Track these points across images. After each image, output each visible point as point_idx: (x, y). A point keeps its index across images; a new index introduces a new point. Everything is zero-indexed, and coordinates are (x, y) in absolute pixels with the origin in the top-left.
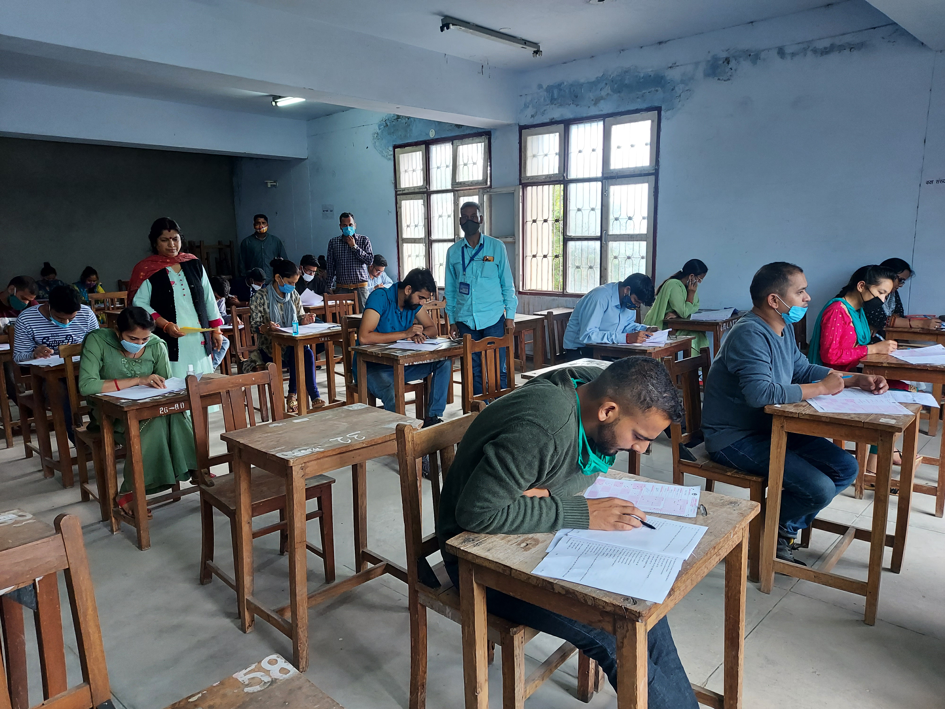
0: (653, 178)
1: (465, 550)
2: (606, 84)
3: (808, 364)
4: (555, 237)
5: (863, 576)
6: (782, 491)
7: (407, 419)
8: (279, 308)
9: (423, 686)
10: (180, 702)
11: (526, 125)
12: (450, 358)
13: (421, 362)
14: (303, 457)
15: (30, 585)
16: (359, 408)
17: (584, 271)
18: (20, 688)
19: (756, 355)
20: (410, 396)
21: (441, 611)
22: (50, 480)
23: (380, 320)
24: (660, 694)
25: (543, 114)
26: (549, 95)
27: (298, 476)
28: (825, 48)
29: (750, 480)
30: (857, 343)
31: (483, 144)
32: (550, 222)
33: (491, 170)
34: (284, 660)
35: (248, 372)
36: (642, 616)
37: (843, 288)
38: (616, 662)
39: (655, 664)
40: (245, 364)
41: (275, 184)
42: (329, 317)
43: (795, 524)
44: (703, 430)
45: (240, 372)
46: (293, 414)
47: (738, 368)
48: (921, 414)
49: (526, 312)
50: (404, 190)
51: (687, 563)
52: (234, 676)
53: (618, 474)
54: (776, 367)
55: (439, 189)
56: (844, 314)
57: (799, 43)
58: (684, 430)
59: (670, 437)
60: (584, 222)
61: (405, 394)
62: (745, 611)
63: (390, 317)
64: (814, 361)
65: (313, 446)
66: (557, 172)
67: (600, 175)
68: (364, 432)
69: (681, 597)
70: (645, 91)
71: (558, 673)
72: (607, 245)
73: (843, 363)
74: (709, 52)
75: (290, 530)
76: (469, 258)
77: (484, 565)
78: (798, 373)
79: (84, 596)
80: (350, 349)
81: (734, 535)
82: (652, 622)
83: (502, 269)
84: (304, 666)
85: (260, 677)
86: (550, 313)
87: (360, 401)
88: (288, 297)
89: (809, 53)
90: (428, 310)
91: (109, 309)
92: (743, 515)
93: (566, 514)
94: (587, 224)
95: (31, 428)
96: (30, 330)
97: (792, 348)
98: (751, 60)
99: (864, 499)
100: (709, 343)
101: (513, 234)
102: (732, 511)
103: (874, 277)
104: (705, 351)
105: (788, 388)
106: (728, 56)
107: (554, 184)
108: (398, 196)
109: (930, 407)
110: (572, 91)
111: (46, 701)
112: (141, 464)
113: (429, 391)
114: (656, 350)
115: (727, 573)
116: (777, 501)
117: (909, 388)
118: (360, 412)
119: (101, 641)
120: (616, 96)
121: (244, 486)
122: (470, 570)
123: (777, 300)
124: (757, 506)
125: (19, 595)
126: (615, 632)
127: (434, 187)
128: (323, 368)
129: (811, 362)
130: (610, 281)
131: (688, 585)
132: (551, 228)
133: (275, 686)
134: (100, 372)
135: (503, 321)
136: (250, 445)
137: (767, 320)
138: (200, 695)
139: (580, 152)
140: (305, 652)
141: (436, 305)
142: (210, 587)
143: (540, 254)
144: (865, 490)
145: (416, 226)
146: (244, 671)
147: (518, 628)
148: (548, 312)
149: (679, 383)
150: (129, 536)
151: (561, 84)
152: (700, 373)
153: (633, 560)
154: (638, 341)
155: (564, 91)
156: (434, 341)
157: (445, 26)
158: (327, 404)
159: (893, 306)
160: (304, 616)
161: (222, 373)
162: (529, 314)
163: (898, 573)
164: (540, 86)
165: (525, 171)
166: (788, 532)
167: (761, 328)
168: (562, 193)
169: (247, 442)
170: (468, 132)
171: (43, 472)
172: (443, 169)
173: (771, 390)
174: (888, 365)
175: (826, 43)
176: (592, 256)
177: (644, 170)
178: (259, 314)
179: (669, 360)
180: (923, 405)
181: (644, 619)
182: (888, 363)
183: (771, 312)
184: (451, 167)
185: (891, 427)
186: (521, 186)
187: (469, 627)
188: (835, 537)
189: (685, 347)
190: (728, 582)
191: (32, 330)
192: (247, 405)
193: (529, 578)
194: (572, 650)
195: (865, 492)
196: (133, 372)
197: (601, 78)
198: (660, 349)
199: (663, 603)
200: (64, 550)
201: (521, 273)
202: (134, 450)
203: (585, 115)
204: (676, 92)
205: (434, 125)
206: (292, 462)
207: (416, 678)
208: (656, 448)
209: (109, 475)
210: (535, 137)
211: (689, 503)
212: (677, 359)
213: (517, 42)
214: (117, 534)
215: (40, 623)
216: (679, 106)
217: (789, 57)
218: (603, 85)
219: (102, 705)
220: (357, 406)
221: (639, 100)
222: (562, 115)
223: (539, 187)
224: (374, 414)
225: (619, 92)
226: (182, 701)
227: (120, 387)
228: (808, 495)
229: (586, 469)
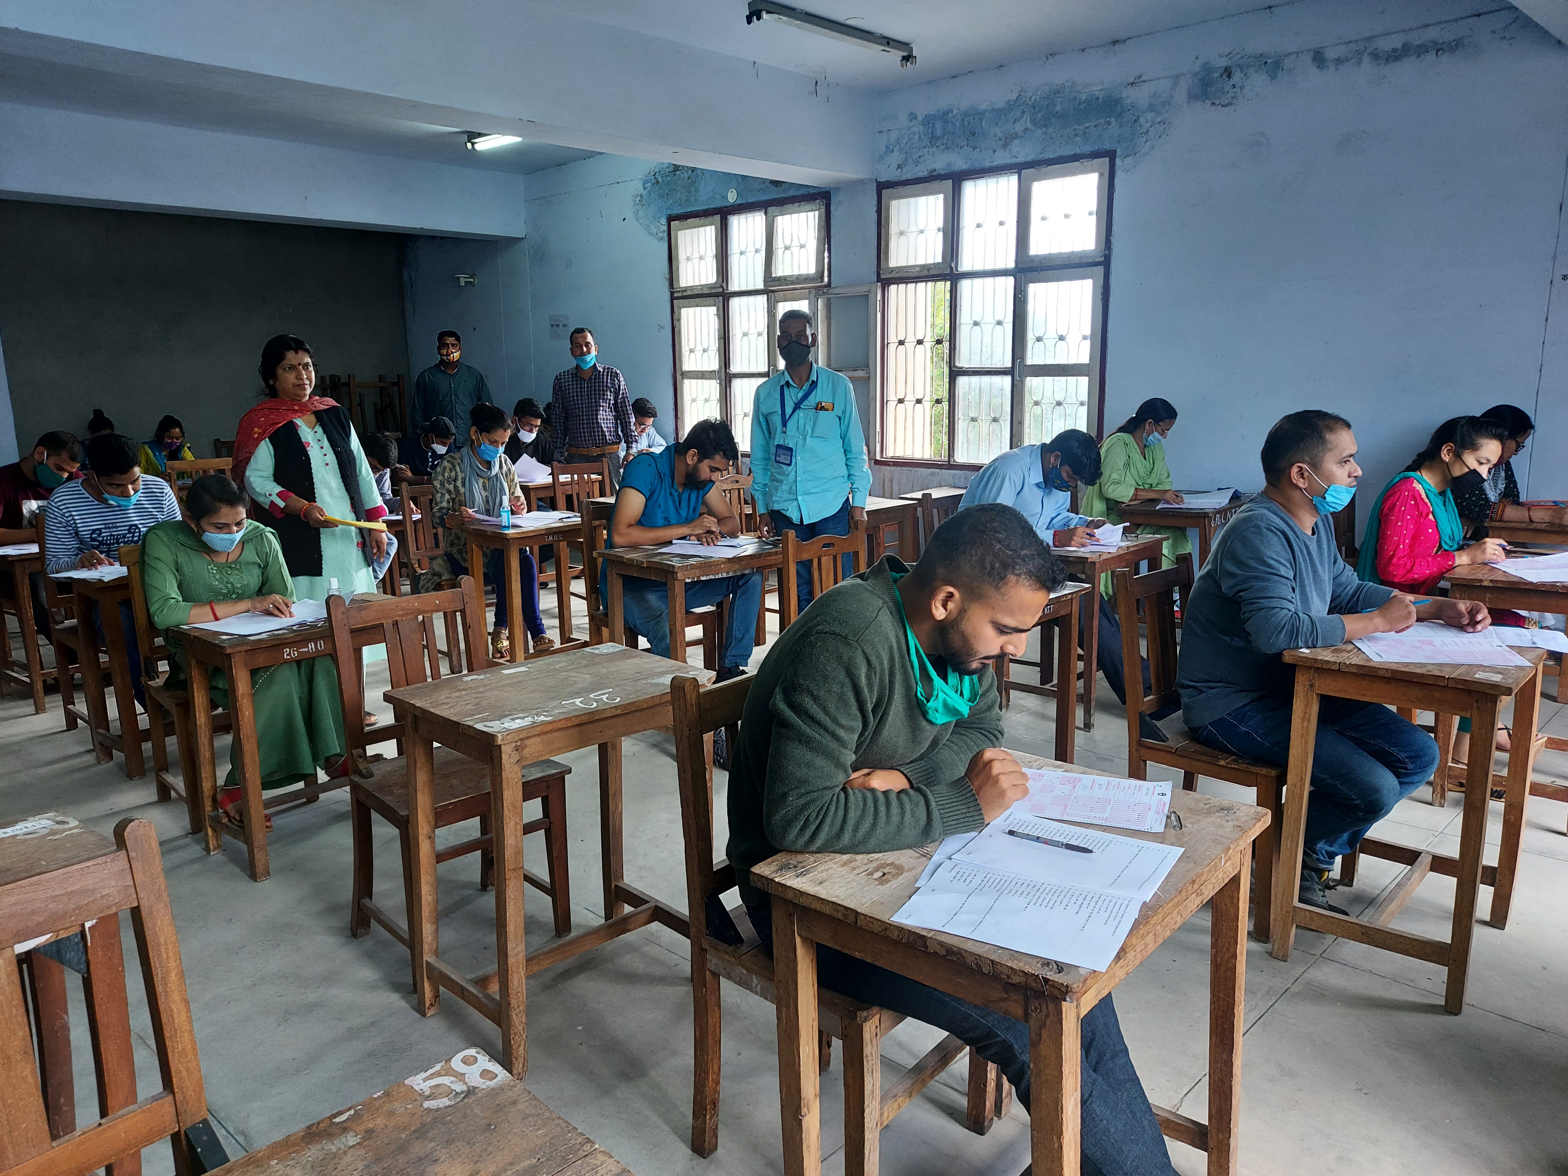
0: (1100, 270)
1: (783, 882)
2: (1024, 112)
3: (1357, 581)
4: (935, 371)
5: (1444, 933)
6: (1311, 793)
7: (689, 669)
8: (481, 485)
9: (714, 1104)
10: (319, 1123)
11: (888, 181)
12: (760, 570)
13: (712, 577)
14: (519, 730)
15: (76, 934)
16: (611, 650)
17: (984, 426)
18: (62, 1100)
19: (1270, 566)
20: (695, 632)
21: (744, 984)
22: (105, 766)
23: (646, 506)
24: (1101, 1121)
25: (917, 163)
26: (928, 130)
27: (511, 760)
28: (1394, 50)
29: (1257, 774)
30: (1440, 547)
31: (817, 213)
32: (928, 344)
33: (830, 257)
34: (487, 1058)
35: (427, 591)
36: (1071, 991)
37: (1419, 455)
38: (1029, 1067)
39: (1095, 1071)
40: (422, 578)
41: (472, 280)
42: (561, 501)
43: (1331, 846)
44: (1182, 691)
45: (415, 590)
46: (501, 661)
47: (1239, 588)
48: (1544, 666)
49: (887, 494)
50: (686, 291)
51: (1148, 907)
52: (406, 1082)
53: (1036, 761)
54: (1303, 586)
55: (743, 288)
56: (1419, 499)
57: (1349, 42)
58: (1148, 690)
59: (1124, 703)
60: (984, 344)
61: (686, 629)
62: (1243, 987)
63: (661, 501)
64: (1367, 578)
65: (534, 712)
66: (940, 261)
67: (1011, 265)
68: (618, 689)
69: (1138, 962)
70: (1090, 124)
71: (937, 1085)
72: (1023, 383)
73: (1416, 580)
74: (1197, 58)
75: (498, 851)
76: (793, 405)
77: (813, 906)
78: (1339, 596)
79: (163, 951)
80: (595, 554)
81: (1226, 861)
82: (1088, 1002)
83: (846, 423)
84: (521, 1070)
85: (449, 1085)
86: (927, 496)
87: (612, 640)
88: (496, 470)
89: (1366, 59)
90: (724, 491)
92: (1242, 829)
94: (989, 347)
95: (75, 682)
96: (70, 518)
97: (1329, 555)
98: (1267, 72)
99: (1448, 806)
100: (1191, 547)
101: (866, 365)
102: (1224, 822)
103: (1470, 437)
104: (1184, 561)
105: (1322, 620)
106: (1229, 64)
107: (935, 281)
108: (675, 301)
109: (1561, 654)
110: (966, 123)
111: (103, 1121)
113: (726, 624)
114: (1103, 558)
115: (1215, 924)
116: (1301, 809)
117: (1527, 622)
118: (612, 657)
119: (191, 1025)
120: (1039, 133)
121: (422, 777)
122: (790, 915)
123: (1306, 474)
124: (1266, 814)
125: (59, 952)
126: (1026, 1016)
127: (735, 285)
128: (550, 586)
129: (1361, 578)
130: (1026, 443)
131: (1150, 943)
132: (929, 354)
133: (472, 1099)
135: (847, 510)
136: (432, 710)
137: (1288, 507)
138: (352, 1112)
139: (978, 226)
140: (522, 1047)
141: (737, 482)
142: (368, 942)
143: (911, 398)
144: (1450, 793)
145: (704, 351)
146: (424, 1075)
148: (923, 495)
149: (1141, 613)
150: (235, 858)
151: (948, 113)
152: (1176, 596)
153: (1058, 902)
154: (1073, 543)
155: (953, 124)
156: (734, 542)
157: (754, 14)
158: (557, 645)
159: (1501, 486)
160: (520, 989)
161: (385, 593)
162: (891, 498)
163: (1503, 929)
164: (913, 117)
165: (887, 259)
166: (1318, 859)
167: (1278, 520)
168: (948, 297)
169: (428, 705)
170: (792, 193)
171: (94, 753)
172: (750, 255)
173: (1293, 624)
174: (1491, 585)
175: (1396, 42)
176: (997, 401)
177: (1086, 257)
178: (447, 496)
179: (1124, 574)
180: (1548, 651)
181: (1075, 997)
182: (1491, 581)
183: (1296, 494)
184: (763, 253)
185: (1494, 686)
186: (879, 284)
187: (788, 1008)
188: (1397, 869)
189: (1152, 554)
190: (1217, 940)
191: (73, 519)
192: (427, 647)
193: (886, 929)
194: (960, 1049)
195: (1450, 795)
196: (229, 585)
197: (1015, 102)
198: (1110, 556)
199: (1107, 971)
200: (131, 877)
201: (878, 429)
202: (243, 718)
203: (987, 164)
204: (1141, 126)
205: (735, 181)
206: (500, 736)
207: (702, 1092)
208: (1100, 719)
209: (202, 759)
210: (903, 201)
211: (1153, 808)
212: (1137, 572)
213: (873, 42)
214: (216, 856)
215: (92, 996)
216: (1146, 150)
217: (1332, 66)
218: (1019, 114)
219: (194, 1127)
220: (607, 648)
221: (1078, 139)
222: (949, 165)
223: (909, 285)
224: (635, 660)
225: (1045, 126)
226: (322, 1121)
227: (218, 614)
228: (1353, 800)
229: (931, 704)
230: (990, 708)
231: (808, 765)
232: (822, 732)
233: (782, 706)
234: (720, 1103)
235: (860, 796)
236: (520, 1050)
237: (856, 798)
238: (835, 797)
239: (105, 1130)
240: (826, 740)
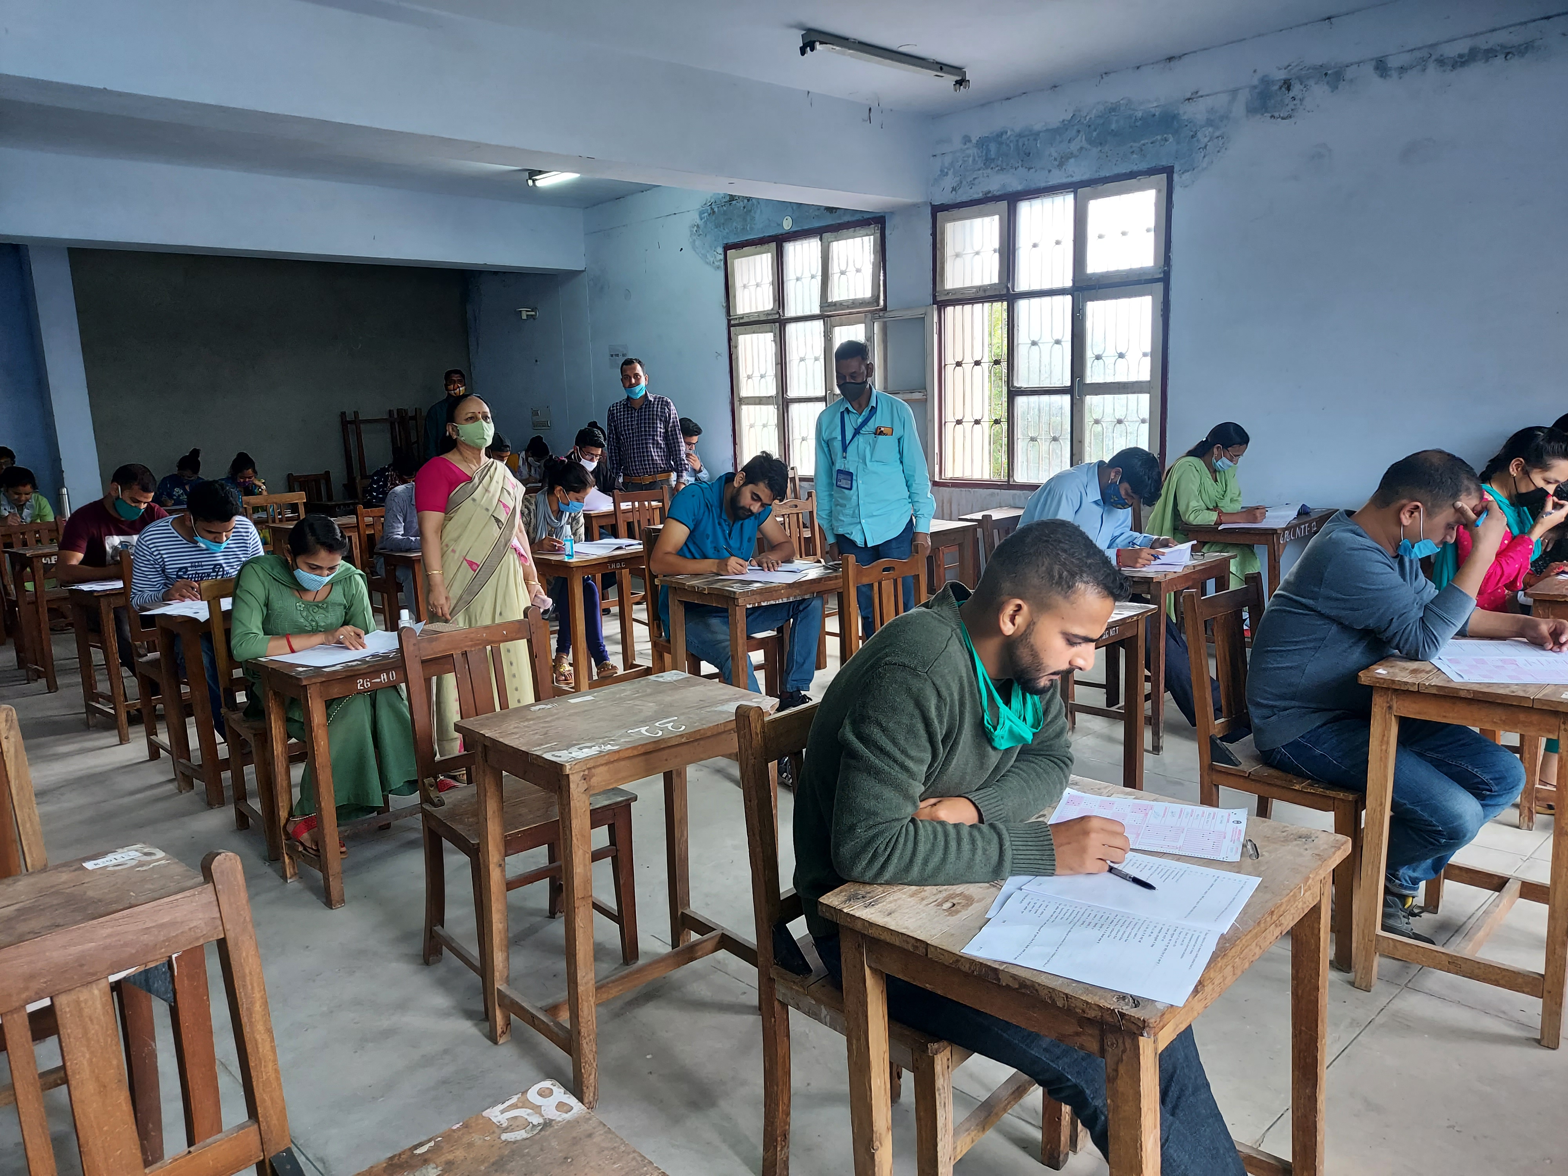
0: (1160, 286)
1: (851, 913)
2: (1079, 131)
4: (993, 390)
5: (1536, 964)
6: (1391, 818)
9: (785, 1136)
10: (400, 1155)
11: (942, 204)
12: (821, 594)
13: (773, 602)
14: (587, 760)
15: (164, 965)
16: (675, 678)
17: (1044, 445)
18: (151, 1126)
21: (813, 1014)
22: (187, 795)
23: (688, 538)
25: (972, 184)
26: (982, 152)
27: (579, 789)
28: (1461, 56)
29: (1334, 798)
31: (872, 237)
32: (985, 366)
33: (885, 281)
34: (562, 1090)
36: (1148, 1026)
41: (533, 313)
42: (622, 528)
43: (1414, 872)
46: (565, 687)
49: (946, 516)
50: (742, 318)
51: (1225, 939)
52: (485, 1114)
53: (1106, 788)
55: (800, 314)
57: (1412, 50)
59: (1194, 725)
60: (1043, 364)
62: (1326, 1019)
65: (601, 741)
66: (997, 281)
67: (1069, 283)
68: (682, 717)
69: (1216, 995)
70: (1146, 141)
71: (1010, 1118)
72: (1082, 402)
74: (1255, 71)
75: (567, 879)
76: (853, 431)
77: (882, 938)
79: (248, 983)
81: (1306, 891)
82: (1166, 1037)
83: (905, 446)
84: (591, 1099)
85: (526, 1117)
86: (987, 518)
87: (675, 667)
89: (1432, 66)
91: (274, 522)
92: (1321, 858)
93: (1015, 852)
94: (1048, 367)
95: (157, 713)
96: (158, 557)
98: (1328, 83)
99: (1536, 829)
100: (1260, 565)
101: (923, 388)
102: (1302, 850)
104: (1253, 580)
106: (1288, 77)
107: (992, 302)
108: (732, 328)
110: (1020, 144)
111: (192, 1149)
112: (328, 771)
113: (787, 648)
114: (1168, 577)
115: (1296, 954)
116: (1381, 834)
118: (674, 686)
119: (275, 1053)
120: (1095, 151)
121: (492, 806)
122: (859, 945)
124: (1345, 842)
125: (147, 981)
126: (1102, 1052)
127: (791, 311)
128: (613, 611)
131: (1228, 976)
132: (987, 373)
133: (549, 1131)
134: (263, 624)
135: (910, 532)
136: (501, 740)
138: (432, 1144)
139: (1035, 246)
140: (592, 1077)
141: (796, 506)
142: (440, 970)
143: (969, 419)
144: (1538, 815)
145: (762, 377)
146: (501, 1107)
147: (941, 1044)
148: (983, 516)
149: (1209, 632)
150: (311, 886)
151: (1002, 134)
152: (1245, 615)
153: (1133, 934)
154: (1138, 563)
155: (1008, 145)
157: (808, 45)
158: (620, 672)
160: (590, 1018)
162: (951, 520)
164: (967, 139)
165: (942, 281)
166: (1401, 886)
168: (1005, 316)
169: (497, 735)
170: (846, 219)
171: (176, 783)
172: (806, 280)
175: (1462, 47)
176: (1056, 420)
177: (1145, 273)
179: (1191, 595)
181: (1152, 1032)
184: (819, 278)
186: (935, 306)
187: (858, 1040)
188: (1485, 895)
189: (1219, 573)
190: (1297, 972)
191: (161, 557)
193: (958, 961)
195: (1538, 818)
196: (314, 623)
197: (1069, 121)
198: (1176, 575)
199: (1185, 1006)
200: (217, 909)
201: (937, 450)
202: (318, 748)
203: (1043, 185)
204: (1198, 141)
205: (790, 209)
206: (568, 767)
207: (773, 1123)
208: (1168, 741)
209: (279, 787)
210: (958, 224)
211: (1229, 836)
212: (1204, 593)
213: (927, 68)
214: (292, 883)
215: (179, 1024)
216: (1204, 165)
217: (1395, 74)
218: (1074, 132)
219: (277, 1156)
220: (670, 676)
221: (1135, 156)
222: (1004, 185)
223: (966, 307)
224: (698, 688)
225: (1101, 144)
226: (404, 1153)
227: (295, 647)
228: (1434, 826)
229: (998, 732)
230: (1059, 734)
231: (877, 797)
232: (891, 763)
233: (852, 737)
234: (791, 1134)
235: (929, 829)
236: (590, 1078)
237: (926, 831)
238: (904, 829)
239: (194, 1157)
240: (895, 772)
